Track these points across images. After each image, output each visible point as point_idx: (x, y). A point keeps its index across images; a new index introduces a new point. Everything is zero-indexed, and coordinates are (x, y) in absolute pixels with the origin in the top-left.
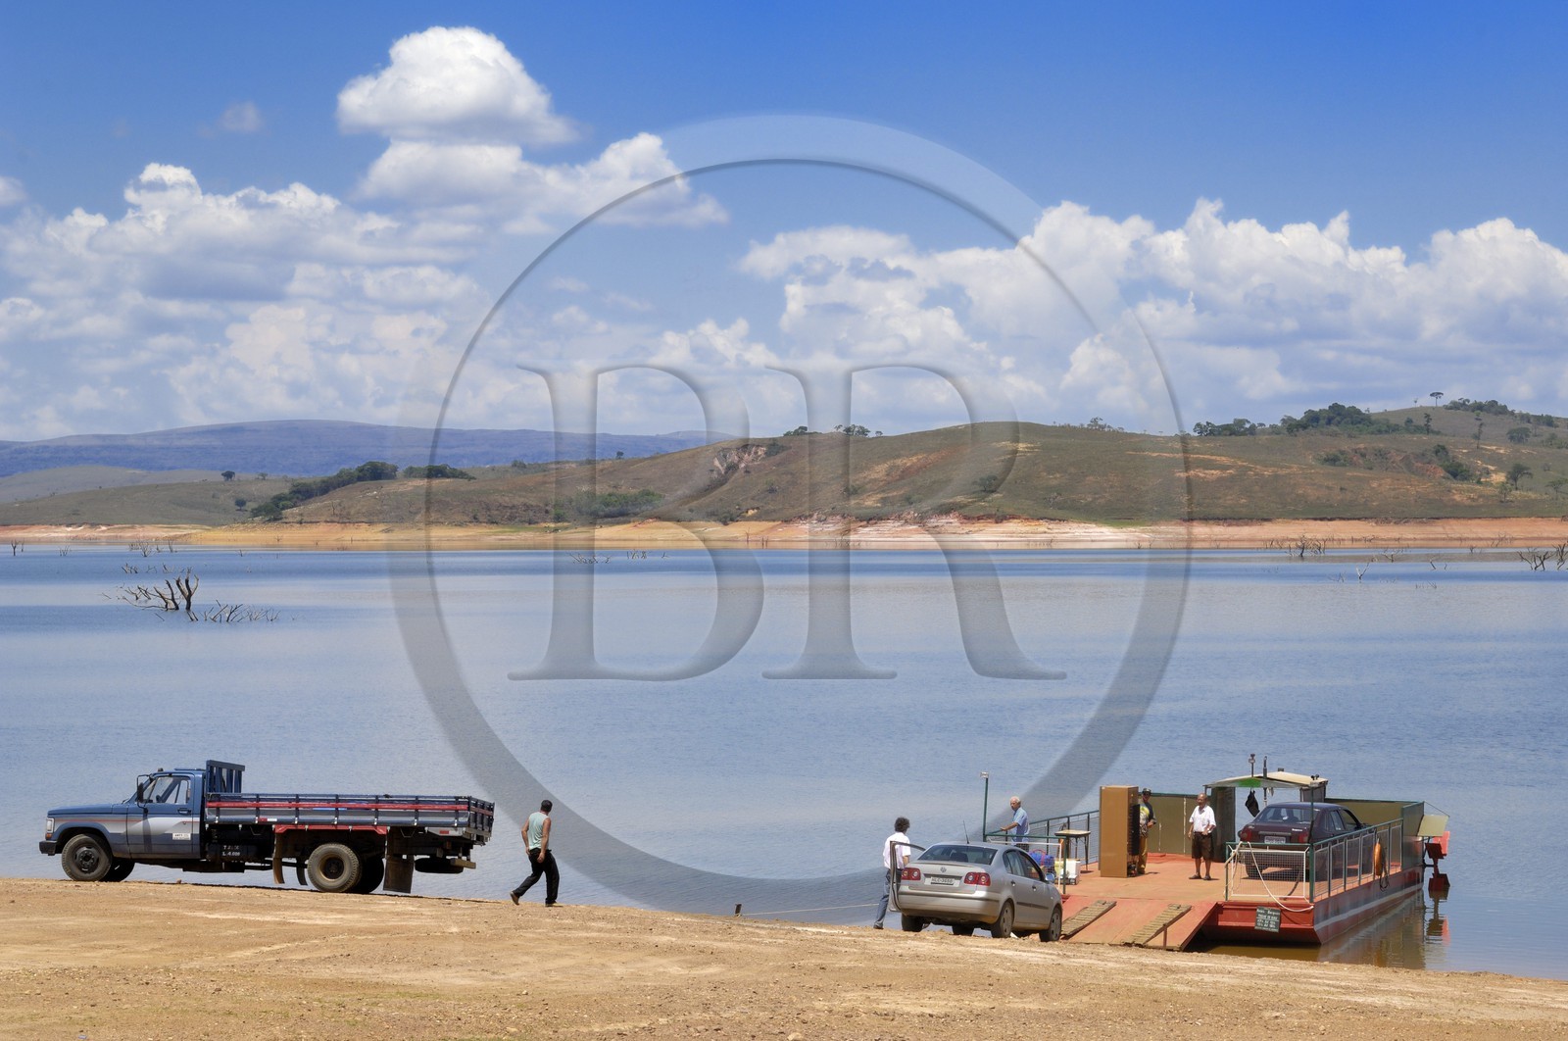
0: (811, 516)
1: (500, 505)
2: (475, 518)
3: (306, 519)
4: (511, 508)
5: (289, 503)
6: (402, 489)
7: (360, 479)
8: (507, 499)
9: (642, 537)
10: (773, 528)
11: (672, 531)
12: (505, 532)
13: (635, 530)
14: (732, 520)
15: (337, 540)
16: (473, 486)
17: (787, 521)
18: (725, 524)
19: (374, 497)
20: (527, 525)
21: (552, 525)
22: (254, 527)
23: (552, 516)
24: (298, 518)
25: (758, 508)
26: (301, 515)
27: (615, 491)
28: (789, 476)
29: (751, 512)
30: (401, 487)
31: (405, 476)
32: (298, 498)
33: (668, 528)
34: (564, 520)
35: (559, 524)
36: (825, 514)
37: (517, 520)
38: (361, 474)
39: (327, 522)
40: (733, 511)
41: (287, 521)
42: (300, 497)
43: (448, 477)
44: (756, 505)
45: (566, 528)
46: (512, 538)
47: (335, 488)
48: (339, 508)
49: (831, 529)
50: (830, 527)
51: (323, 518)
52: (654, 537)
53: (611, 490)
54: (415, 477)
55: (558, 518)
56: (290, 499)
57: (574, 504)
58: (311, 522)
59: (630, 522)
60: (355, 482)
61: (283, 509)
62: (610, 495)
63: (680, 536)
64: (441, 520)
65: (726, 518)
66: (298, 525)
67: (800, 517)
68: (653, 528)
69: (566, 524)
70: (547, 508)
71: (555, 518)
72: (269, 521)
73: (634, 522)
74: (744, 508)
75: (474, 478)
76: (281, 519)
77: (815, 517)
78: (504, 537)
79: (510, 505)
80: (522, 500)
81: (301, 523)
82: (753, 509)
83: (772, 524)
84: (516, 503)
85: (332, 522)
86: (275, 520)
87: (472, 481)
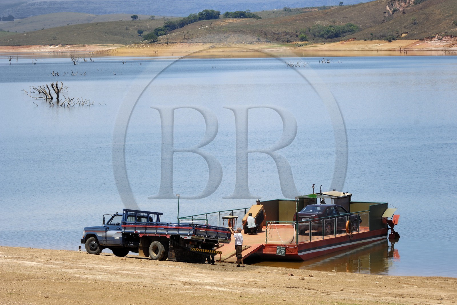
0: (434, 37)
1: (272, 32)
2: (259, 40)
3: (170, 41)
4: (278, 34)
5: (163, 32)
6: (222, 24)
7: (200, 19)
8: (275, 29)
9: (346, 49)
10: (414, 43)
11: (361, 45)
12: (274, 47)
13: (343, 45)
14: (394, 39)
15: (186, 52)
16: (259, 22)
17: (422, 40)
18: (390, 41)
19: (206, 29)
20: (286, 43)
21: (300, 43)
22: (144, 46)
23: (299, 38)
24: (166, 41)
25: (407, 33)
26: (167, 39)
27: (333, 24)
28: (424, 15)
29: (404, 35)
30: (221, 23)
31: (224, 18)
32: (168, 30)
33: (360, 44)
34: (306, 40)
35: (303, 42)
36: (442, 36)
37: (281, 40)
38: (201, 16)
39: (181, 42)
40: (394, 34)
41: (160, 42)
42: (169, 29)
43: (246, 18)
44: (407, 31)
45: (307, 44)
46: (278, 50)
47: (187, 24)
48: (187, 35)
49: (444, 44)
50: (444, 43)
51: (179, 41)
52: (352, 49)
53: (331, 24)
54: (229, 18)
55: (303, 39)
56: (163, 31)
57: (311, 31)
58: (172, 43)
59: (340, 41)
60: (198, 21)
61: (160, 36)
62: (330, 26)
63: (366, 48)
64: (241, 41)
65: (390, 38)
66: (166, 44)
67: (428, 38)
68: (352, 44)
69: (307, 42)
70: (297, 34)
71: (301, 39)
72: (151, 42)
73: (342, 41)
74: (400, 33)
75: (260, 18)
76: (157, 41)
77: (436, 37)
78: (273, 50)
79: (277, 32)
80: (284, 29)
81: (167, 43)
82: (405, 33)
83: (414, 41)
84: (280, 31)
85: (184, 42)
86: (154, 42)
87: (259, 19)
